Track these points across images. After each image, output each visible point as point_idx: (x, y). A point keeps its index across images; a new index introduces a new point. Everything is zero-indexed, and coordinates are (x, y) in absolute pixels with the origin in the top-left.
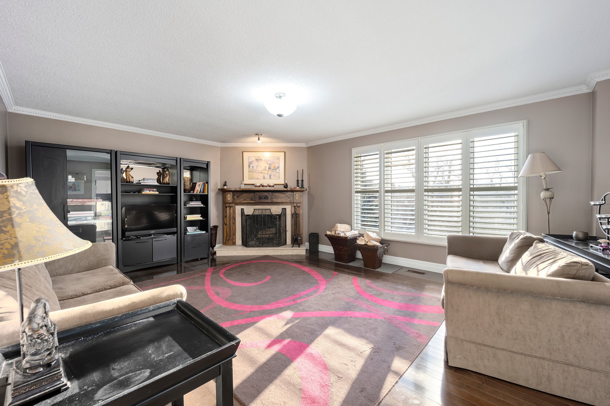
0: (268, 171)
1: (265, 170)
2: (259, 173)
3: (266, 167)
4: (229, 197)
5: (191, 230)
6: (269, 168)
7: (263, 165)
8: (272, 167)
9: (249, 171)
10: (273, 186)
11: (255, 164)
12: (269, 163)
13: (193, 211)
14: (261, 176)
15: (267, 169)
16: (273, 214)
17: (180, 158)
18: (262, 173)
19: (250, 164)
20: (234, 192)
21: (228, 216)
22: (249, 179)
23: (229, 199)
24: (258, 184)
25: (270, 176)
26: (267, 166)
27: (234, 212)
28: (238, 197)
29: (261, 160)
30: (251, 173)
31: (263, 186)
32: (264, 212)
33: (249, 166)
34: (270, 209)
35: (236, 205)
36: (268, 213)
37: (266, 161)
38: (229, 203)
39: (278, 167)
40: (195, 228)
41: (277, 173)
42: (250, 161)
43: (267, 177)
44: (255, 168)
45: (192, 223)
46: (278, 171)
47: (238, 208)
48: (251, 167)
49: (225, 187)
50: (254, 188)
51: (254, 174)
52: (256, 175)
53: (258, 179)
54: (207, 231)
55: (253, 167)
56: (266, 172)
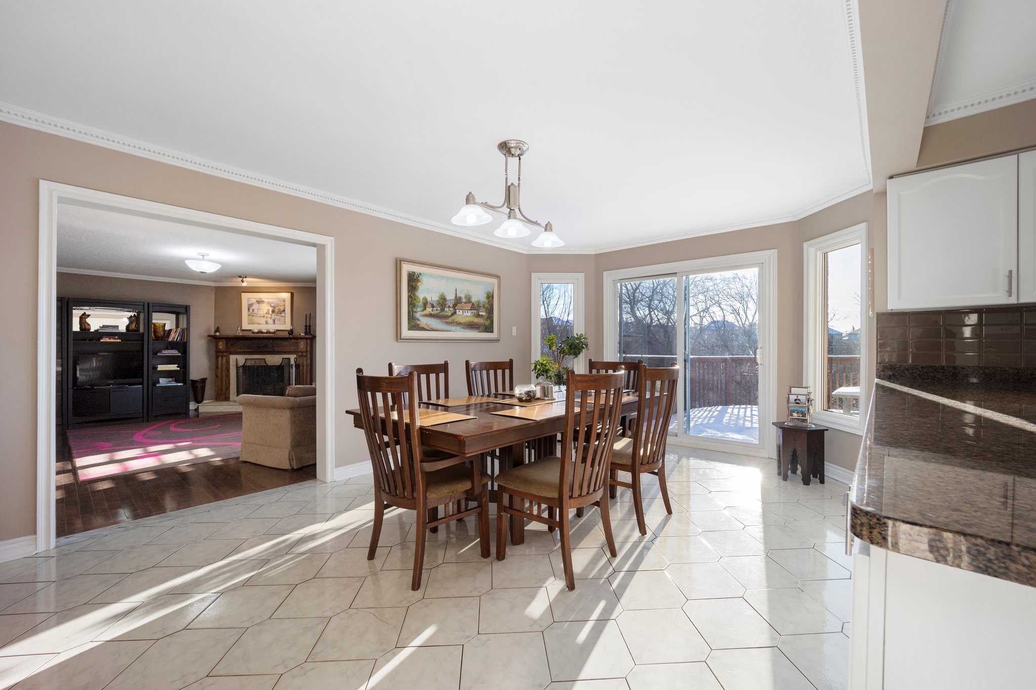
0: (271, 315)
1: (268, 313)
2: (260, 317)
3: (268, 310)
4: (221, 345)
5: (163, 382)
6: (273, 312)
7: (265, 308)
8: (276, 310)
9: (249, 315)
10: (274, 333)
11: (255, 306)
12: (272, 305)
13: (170, 360)
14: (263, 320)
15: (271, 312)
16: (269, 364)
17: (148, 304)
18: (264, 317)
19: (250, 306)
20: (228, 339)
21: (219, 367)
22: (249, 324)
23: (221, 347)
24: (256, 331)
25: (274, 321)
26: (271, 309)
27: (228, 362)
28: (232, 345)
29: (263, 302)
30: (250, 317)
31: (262, 332)
32: (257, 362)
33: (249, 309)
34: (264, 359)
35: (230, 354)
36: (263, 364)
37: (269, 303)
38: (222, 352)
39: (284, 311)
40: (171, 379)
41: (282, 317)
42: (250, 302)
43: (271, 321)
44: (256, 311)
45: (168, 374)
46: (283, 315)
47: (233, 358)
48: (251, 310)
49: (218, 334)
50: (250, 334)
51: (254, 318)
52: (256, 319)
53: (260, 324)
54: (185, 382)
55: (253, 310)
56: (269, 316)
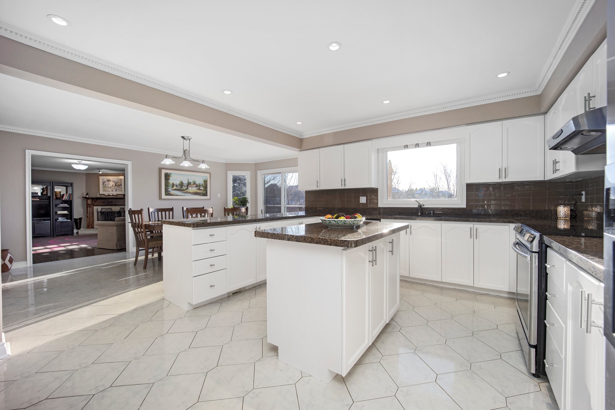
0: (115, 187)
1: (113, 186)
2: (109, 188)
3: (113, 185)
4: (89, 202)
5: (60, 219)
6: (115, 185)
7: (111, 184)
8: (117, 185)
10: (116, 196)
12: (115, 182)
13: (64, 209)
14: (110, 190)
15: (114, 186)
16: (113, 211)
17: (53, 182)
18: (111, 188)
19: (104, 183)
20: (93, 199)
21: (88, 212)
22: (103, 191)
23: (89, 203)
24: (107, 195)
25: (116, 190)
26: (114, 184)
27: (93, 210)
28: (95, 201)
29: (110, 181)
30: (104, 188)
31: (110, 196)
32: (107, 210)
33: (103, 184)
34: (111, 208)
35: (94, 206)
36: (111, 211)
37: (113, 181)
38: (90, 205)
39: (121, 185)
40: (64, 218)
41: (120, 188)
42: (104, 181)
43: (114, 190)
44: (107, 185)
45: (63, 216)
47: (95, 208)
48: (104, 184)
49: (87, 196)
50: (104, 196)
51: (106, 188)
54: (71, 219)
55: (105, 184)
56: (114, 187)
